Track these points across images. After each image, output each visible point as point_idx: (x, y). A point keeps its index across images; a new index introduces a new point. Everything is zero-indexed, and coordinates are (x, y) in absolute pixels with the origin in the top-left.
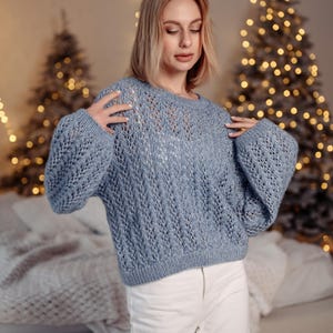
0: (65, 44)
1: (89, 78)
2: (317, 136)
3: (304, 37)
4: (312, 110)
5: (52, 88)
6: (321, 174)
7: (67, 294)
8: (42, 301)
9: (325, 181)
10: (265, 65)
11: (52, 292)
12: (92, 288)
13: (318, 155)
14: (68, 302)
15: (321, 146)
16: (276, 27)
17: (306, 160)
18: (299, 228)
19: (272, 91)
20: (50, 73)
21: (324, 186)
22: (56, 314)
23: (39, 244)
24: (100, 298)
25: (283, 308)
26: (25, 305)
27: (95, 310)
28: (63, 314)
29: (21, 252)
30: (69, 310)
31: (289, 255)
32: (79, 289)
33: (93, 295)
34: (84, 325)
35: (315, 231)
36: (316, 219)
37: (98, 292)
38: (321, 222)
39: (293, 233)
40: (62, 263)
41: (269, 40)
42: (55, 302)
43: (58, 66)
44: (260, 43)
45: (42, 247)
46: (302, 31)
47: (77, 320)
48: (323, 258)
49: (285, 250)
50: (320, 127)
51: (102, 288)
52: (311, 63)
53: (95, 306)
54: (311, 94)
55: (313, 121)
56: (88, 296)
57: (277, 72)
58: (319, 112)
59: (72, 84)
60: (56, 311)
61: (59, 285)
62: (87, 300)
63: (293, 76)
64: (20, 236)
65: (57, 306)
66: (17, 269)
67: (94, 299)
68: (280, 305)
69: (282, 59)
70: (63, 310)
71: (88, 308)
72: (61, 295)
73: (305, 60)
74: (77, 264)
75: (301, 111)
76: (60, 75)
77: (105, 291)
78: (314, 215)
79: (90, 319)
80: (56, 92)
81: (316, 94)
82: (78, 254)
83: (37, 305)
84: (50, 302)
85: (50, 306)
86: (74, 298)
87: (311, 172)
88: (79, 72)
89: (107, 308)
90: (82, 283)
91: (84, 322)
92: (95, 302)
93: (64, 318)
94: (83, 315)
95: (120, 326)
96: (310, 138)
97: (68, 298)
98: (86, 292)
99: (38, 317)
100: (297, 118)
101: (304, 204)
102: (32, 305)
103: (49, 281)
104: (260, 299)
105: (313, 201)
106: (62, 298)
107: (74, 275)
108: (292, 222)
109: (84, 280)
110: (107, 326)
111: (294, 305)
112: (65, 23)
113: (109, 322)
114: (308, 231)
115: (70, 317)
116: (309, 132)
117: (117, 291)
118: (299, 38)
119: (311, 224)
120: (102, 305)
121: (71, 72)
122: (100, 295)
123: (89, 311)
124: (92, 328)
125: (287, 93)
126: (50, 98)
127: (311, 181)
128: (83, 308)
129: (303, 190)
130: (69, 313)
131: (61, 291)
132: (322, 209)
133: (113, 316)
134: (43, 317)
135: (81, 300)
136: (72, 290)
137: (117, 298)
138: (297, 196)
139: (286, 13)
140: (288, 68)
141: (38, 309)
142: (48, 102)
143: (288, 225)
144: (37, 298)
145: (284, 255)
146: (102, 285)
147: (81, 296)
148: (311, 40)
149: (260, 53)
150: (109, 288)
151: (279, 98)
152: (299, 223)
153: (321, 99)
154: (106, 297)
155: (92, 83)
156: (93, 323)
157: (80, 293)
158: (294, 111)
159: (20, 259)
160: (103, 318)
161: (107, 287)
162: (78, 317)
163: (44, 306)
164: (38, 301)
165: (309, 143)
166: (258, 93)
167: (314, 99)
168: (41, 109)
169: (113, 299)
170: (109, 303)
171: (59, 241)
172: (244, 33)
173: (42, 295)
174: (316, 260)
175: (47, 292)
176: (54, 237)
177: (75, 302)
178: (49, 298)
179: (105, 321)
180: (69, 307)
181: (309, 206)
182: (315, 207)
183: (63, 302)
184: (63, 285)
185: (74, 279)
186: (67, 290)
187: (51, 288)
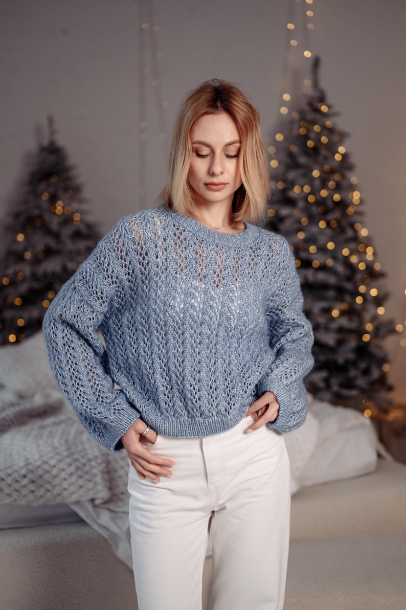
0: (52, 158)
1: (81, 201)
2: (358, 277)
3: (345, 156)
4: (353, 245)
5: (35, 213)
6: (362, 323)
7: (46, 466)
8: (15, 475)
9: (366, 332)
10: (297, 189)
11: (28, 464)
12: (77, 460)
13: (359, 300)
14: (47, 477)
15: (362, 289)
16: (310, 144)
17: (344, 306)
18: (335, 388)
19: (304, 221)
20: (35, 194)
21: (366, 338)
22: (32, 492)
23: (13, 405)
24: (87, 473)
25: (314, 486)
27: (81, 487)
28: (41, 492)
30: (48, 487)
31: (321, 420)
32: (60, 461)
33: (78, 468)
34: (67, 505)
35: (354, 393)
36: (356, 378)
37: (84, 465)
38: (361, 382)
39: (328, 395)
40: (42, 427)
41: (302, 160)
42: (31, 476)
43: (42, 186)
44: (292, 163)
45: (18, 408)
46: (342, 149)
47: (59, 500)
48: (362, 425)
50: (362, 266)
51: (90, 460)
52: (352, 188)
53: (81, 482)
54: (352, 225)
55: (354, 259)
56: (72, 469)
57: (311, 199)
58: (361, 247)
59: (59, 208)
60: (32, 487)
61: (37, 457)
62: (72, 474)
63: (330, 203)
65: (33, 482)
67: (80, 473)
68: (309, 483)
69: (317, 183)
70: (41, 486)
71: (72, 484)
72: (39, 467)
73: (344, 183)
74: (60, 429)
75: (339, 247)
76: (45, 196)
77: (93, 463)
78: (353, 373)
79: (74, 498)
80: (40, 217)
81: (358, 226)
82: (62, 417)
83: (9, 480)
84: (25, 476)
85: (25, 481)
86: (55, 472)
87: (350, 320)
88: (70, 193)
89: (96, 484)
90: (66, 454)
91: (68, 501)
92: (81, 477)
93: (42, 497)
94: (65, 493)
95: (111, 506)
96: (350, 279)
97: (48, 472)
98: (70, 465)
99: (9, 495)
100: (334, 255)
101: (341, 360)
103: (24, 449)
105: (352, 356)
106: (40, 472)
107: (56, 442)
108: (327, 381)
109: (68, 449)
110: (95, 507)
111: (325, 484)
112: (53, 133)
113: (97, 502)
114: (345, 392)
115: (49, 495)
116: (348, 272)
117: (108, 463)
118: (338, 157)
119: (348, 384)
120: (89, 481)
121: (60, 193)
122: (87, 468)
123: (73, 489)
124: (77, 509)
125: (322, 224)
126: (33, 224)
127: (349, 331)
128: (65, 484)
129: (340, 343)
130: (48, 491)
131: (39, 463)
132: (363, 365)
133: (102, 493)
134: (15, 495)
135: (64, 475)
136: (53, 462)
137: (108, 472)
138: (332, 350)
139: (324, 127)
140: (324, 193)
141: (10, 485)
142: (30, 229)
143: (321, 384)
144: (9, 471)
145: (315, 422)
146: (90, 456)
147: (64, 470)
148: (353, 160)
149: (291, 175)
150: (99, 460)
151: (314, 229)
152: (335, 383)
153: (364, 232)
154: (95, 471)
155: (84, 207)
156: (77, 503)
157: (62, 465)
158: (331, 246)
160: (90, 496)
161: (96, 458)
162: (59, 495)
163: (17, 481)
164: (10, 475)
165: (349, 286)
166: (287, 225)
167: (356, 232)
168: (20, 237)
169: (103, 473)
170: (98, 479)
171: (38, 401)
172: (272, 150)
173: (16, 468)
174: (353, 428)
175: (22, 464)
176: (33, 395)
177: (56, 476)
178: (23, 472)
179: (92, 500)
180: (48, 482)
181: (347, 362)
182: (354, 363)
183: (41, 477)
184: (41, 456)
185: (56, 448)
186: (46, 463)
187: (27, 459)
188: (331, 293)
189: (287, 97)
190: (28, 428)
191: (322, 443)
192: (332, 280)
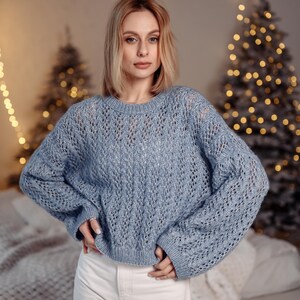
2: (296, 140)
3: (284, 50)
5: (56, 96)
7: (51, 283)
8: (28, 289)
10: (248, 76)
11: (37, 281)
13: (296, 158)
14: (51, 290)
16: (258, 42)
17: (285, 162)
18: (278, 224)
19: (254, 99)
20: (55, 82)
23: (31, 237)
26: (12, 292)
29: (15, 243)
30: (52, 297)
31: (258, 250)
36: (293, 217)
40: (52, 253)
41: (253, 54)
42: (39, 290)
43: (62, 76)
44: (244, 56)
45: (34, 240)
46: (282, 45)
48: (291, 252)
49: (255, 245)
56: (70, 284)
57: (259, 83)
60: (39, 298)
61: (44, 275)
62: (70, 288)
63: (273, 86)
64: (16, 229)
65: (41, 294)
66: (8, 260)
68: (249, 296)
69: (264, 71)
70: (47, 297)
71: (69, 295)
72: (45, 283)
74: (64, 255)
76: (64, 84)
78: (292, 213)
80: (59, 99)
81: (296, 103)
82: (65, 246)
83: (23, 293)
84: (35, 290)
85: (35, 294)
86: (57, 286)
87: (291, 174)
88: (81, 81)
90: (65, 273)
96: (289, 142)
97: (52, 287)
98: (68, 281)
100: (277, 124)
101: (282, 203)
102: (18, 292)
103: (36, 270)
104: (230, 290)
105: (291, 200)
106: (46, 287)
107: (59, 265)
108: (272, 219)
111: (262, 296)
112: (69, 38)
114: (286, 227)
119: (289, 221)
121: (74, 81)
126: (55, 105)
127: (289, 182)
129: (282, 190)
131: (45, 280)
135: (63, 289)
136: (55, 280)
138: (277, 196)
139: (268, 29)
141: (24, 297)
142: (53, 108)
143: (268, 221)
144: (24, 286)
145: (253, 250)
147: (63, 285)
149: (244, 65)
151: (261, 105)
159: (12, 250)
163: (29, 294)
164: (24, 289)
165: (288, 147)
166: (242, 102)
167: (294, 107)
168: (46, 114)
172: (231, 47)
173: (28, 283)
174: (283, 254)
175: (33, 281)
176: (48, 230)
177: (58, 290)
178: (34, 287)
180: (52, 295)
181: (287, 205)
182: (293, 206)
183: (46, 290)
184: (47, 275)
185: (58, 269)
186: (51, 280)
187: (37, 277)
188: (275, 153)
189: (242, 7)
190: (40, 254)
191: (258, 266)
192: (275, 143)
